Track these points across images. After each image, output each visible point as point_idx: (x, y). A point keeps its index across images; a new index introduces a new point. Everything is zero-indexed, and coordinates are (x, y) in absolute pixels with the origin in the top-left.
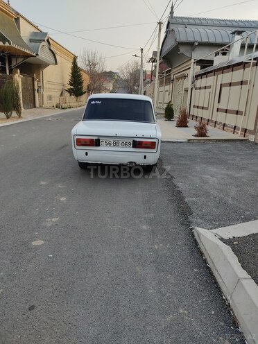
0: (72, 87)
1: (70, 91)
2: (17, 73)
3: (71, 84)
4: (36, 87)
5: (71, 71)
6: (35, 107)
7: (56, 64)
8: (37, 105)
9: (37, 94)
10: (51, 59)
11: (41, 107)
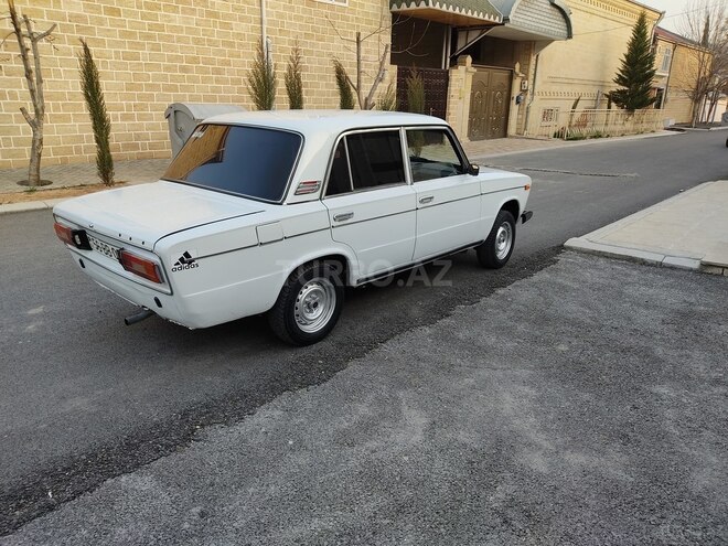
0: (622, 88)
1: (614, 98)
2: (464, 64)
3: (620, 80)
4: (516, 92)
5: (626, 52)
6: (505, 135)
7: (570, 36)
8: (512, 130)
9: (514, 108)
10: (558, 26)
11: (519, 135)
